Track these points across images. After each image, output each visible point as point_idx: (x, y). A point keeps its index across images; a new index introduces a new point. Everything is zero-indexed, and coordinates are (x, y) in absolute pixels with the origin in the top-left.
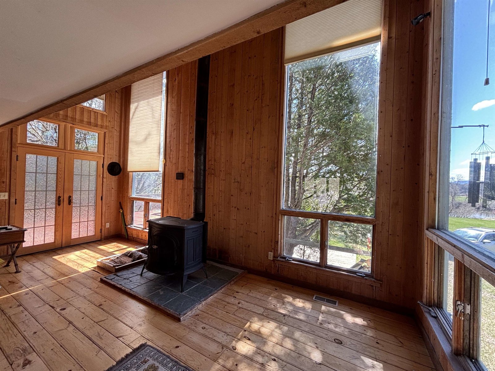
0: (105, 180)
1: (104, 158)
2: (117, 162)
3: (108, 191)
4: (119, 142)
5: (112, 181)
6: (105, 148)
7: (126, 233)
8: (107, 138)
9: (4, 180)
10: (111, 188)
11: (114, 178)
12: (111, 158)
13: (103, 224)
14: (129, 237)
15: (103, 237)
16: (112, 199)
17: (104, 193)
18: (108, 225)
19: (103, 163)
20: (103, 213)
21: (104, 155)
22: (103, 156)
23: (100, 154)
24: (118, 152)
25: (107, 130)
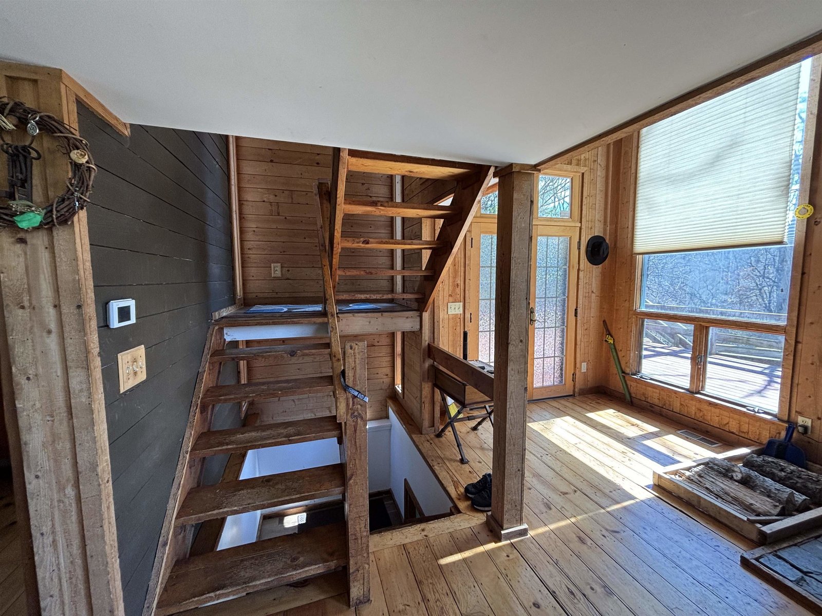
0: (581, 274)
1: (581, 229)
2: (602, 235)
3: (585, 297)
4: (604, 191)
5: (592, 274)
6: (584, 207)
7: (626, 390)
8: (586, 185)
9: (459, 282)
10: (590, 292)
11: (596, 270)
12: (591, 228)
13: (578, 365)
14: (634, 400)
15: (576, 390)
16: (592, 315)
17: (580, 302)
18: (584, 367)
19: (580, 239)
20: (578, 343)
21: (581, 222)
22: (579, 225)
23: (574, 221)
24: (602, 212)
25: (586, 169)
